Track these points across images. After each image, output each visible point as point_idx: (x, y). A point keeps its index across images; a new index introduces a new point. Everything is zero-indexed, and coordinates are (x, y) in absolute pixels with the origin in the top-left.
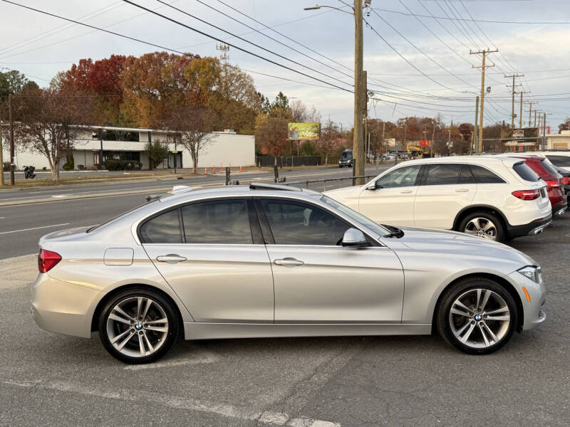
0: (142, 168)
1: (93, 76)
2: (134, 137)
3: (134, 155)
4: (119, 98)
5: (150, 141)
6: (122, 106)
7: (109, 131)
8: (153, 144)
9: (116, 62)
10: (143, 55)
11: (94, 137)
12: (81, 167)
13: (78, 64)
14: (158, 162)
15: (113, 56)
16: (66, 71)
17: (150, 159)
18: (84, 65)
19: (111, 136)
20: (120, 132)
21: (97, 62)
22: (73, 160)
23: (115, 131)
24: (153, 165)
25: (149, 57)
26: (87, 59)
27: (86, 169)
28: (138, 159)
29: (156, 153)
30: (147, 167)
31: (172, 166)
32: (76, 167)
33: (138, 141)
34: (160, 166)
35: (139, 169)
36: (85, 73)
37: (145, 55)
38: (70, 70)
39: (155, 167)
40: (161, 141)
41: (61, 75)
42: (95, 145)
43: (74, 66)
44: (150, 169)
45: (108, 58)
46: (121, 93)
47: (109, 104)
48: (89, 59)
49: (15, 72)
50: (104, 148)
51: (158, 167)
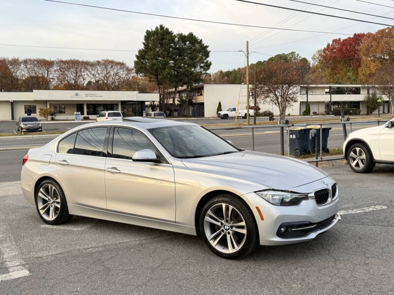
0: (361, 113)
1: (340, 50)
2: (357, 91)
3: (356, 104)
4: (358, 64)
5: (368, 93)
6: (360, 69)
7: (338, 88)
8: (371, 96)
9: (358, 38)
10: (377, 31)
11: (326, 93)
12: (315, 113)
13: (331, 43)
14: (374, 109)
15: (355, 35)
16: (323, 49)
17: (368, 107)
18: (336, 43)
19: (340, 91)
20: (347, 88)
21: (343, 40)
22: (309, 109)
23: (343, 88)
24: (370, 111)
25: (382, 32)
26: (338, 39)
27: (318, 115)
28: (359, 107)
29: (373, 102)
30: (366, 112)
31: (386, 111)
32: (311, 113)
33: (360, 94)
34: (376, 112)
35: (359, 114)
36: (335, 49)
37: (379, 31)
38: (326, 47)
39: (371, 113)
40: (378, 93)
41: (319, 51)
42: (327, 98)
43: (328, 45)
44: (368, 114)
45: (352, 36)
46: (359, 60)
47: (351, 69)
48: (339, 39)
49: (293, 53)
50: (333, 100)
51: (374, 113)
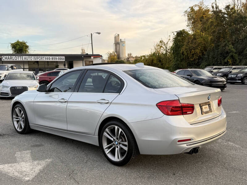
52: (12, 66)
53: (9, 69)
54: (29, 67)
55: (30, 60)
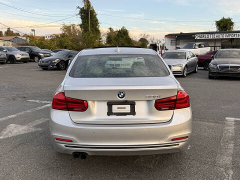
52: (200, 45)
53: (196, 47)
54: (222, 45)
55: (222, 38)
